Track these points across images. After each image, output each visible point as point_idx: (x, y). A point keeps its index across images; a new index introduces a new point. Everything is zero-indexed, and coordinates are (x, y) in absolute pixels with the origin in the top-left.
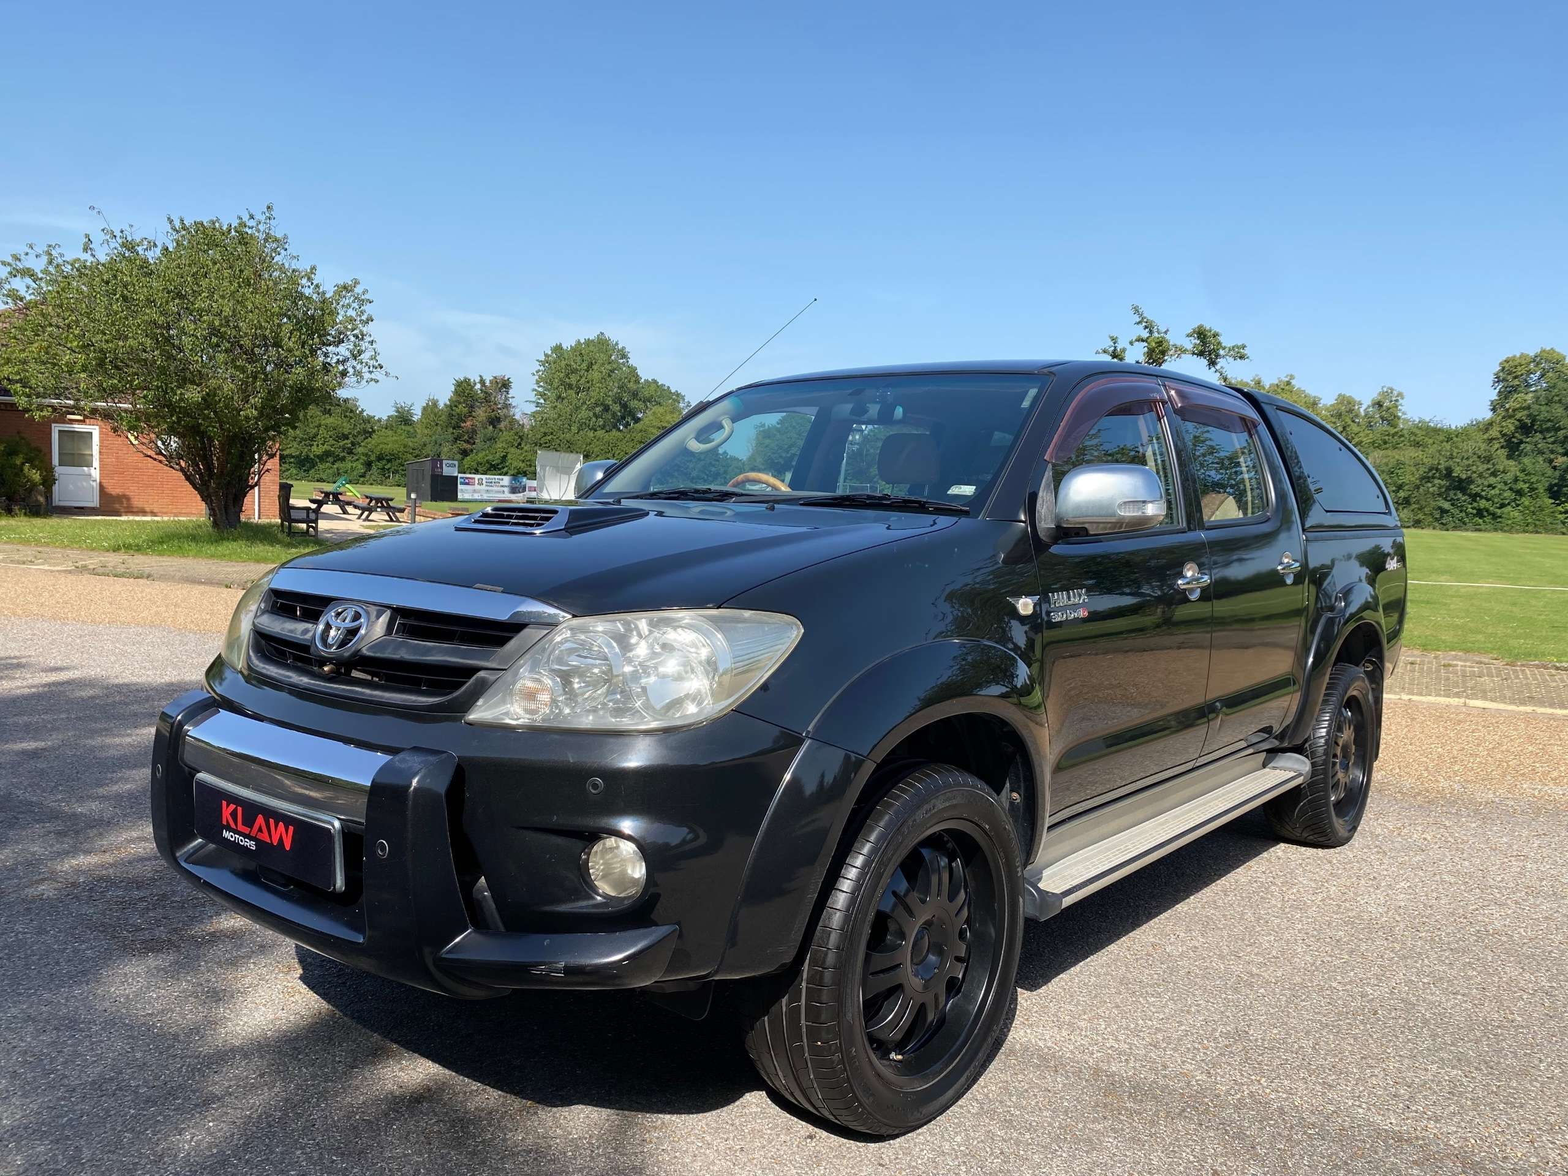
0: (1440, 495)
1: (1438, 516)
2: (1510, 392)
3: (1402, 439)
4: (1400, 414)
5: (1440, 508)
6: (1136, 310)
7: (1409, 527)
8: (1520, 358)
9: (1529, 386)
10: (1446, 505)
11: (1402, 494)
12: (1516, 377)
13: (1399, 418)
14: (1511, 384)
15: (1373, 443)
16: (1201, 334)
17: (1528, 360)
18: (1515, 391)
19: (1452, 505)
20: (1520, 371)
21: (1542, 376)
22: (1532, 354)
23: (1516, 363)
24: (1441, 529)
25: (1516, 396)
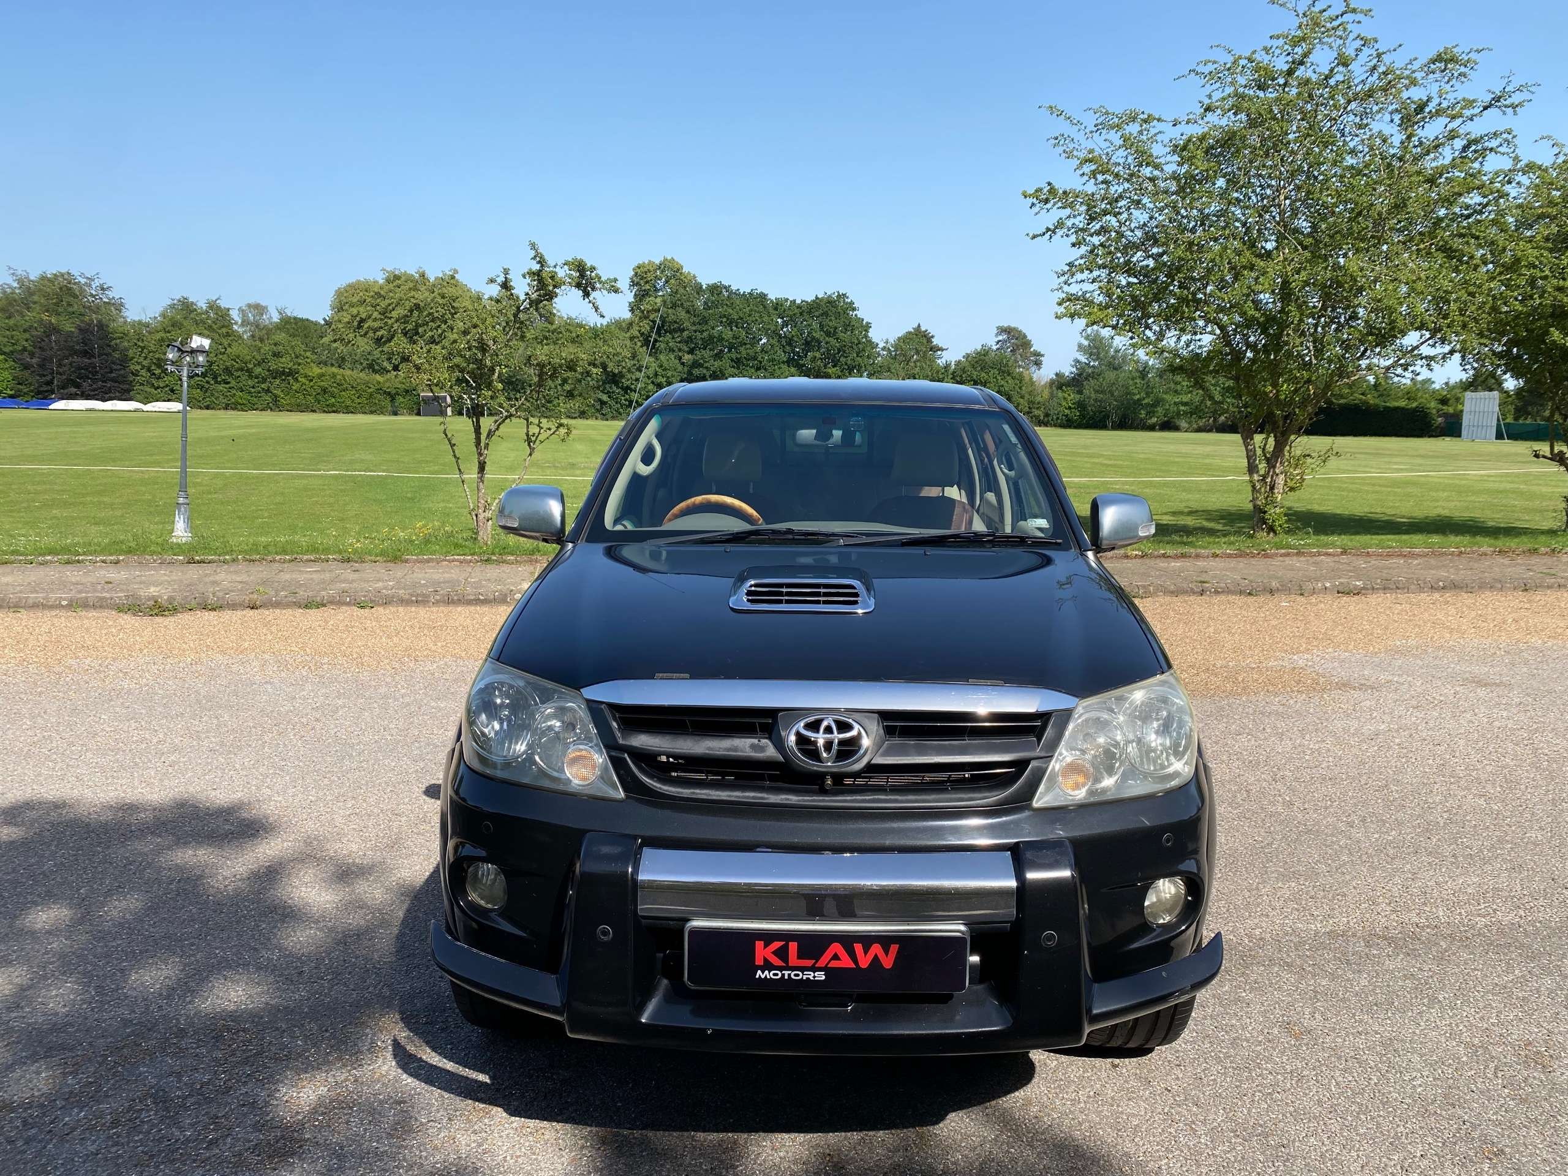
0: (598, 388)
1: (599, 407)
2: (643, 296)
3: (561, 335)
4: (555, 312)
5: (600, 400)
6: (533, 246)
7: (575, 418)
8: (649, 265)
9: (657, 290)
10: (605, 398)
11: (567, 387)
12: (647, 282)
13: (554, 315)
14: (643, 288)
15: (536, 338)
16: (580, 268)
17: (655, 267)
18: (647, 294)
19: (609, 397)
20: (650, 276)
21: (667, 282)
22: (657, 262)
23: (646, 269)
24: (602, 419)
25: (648, 299)
